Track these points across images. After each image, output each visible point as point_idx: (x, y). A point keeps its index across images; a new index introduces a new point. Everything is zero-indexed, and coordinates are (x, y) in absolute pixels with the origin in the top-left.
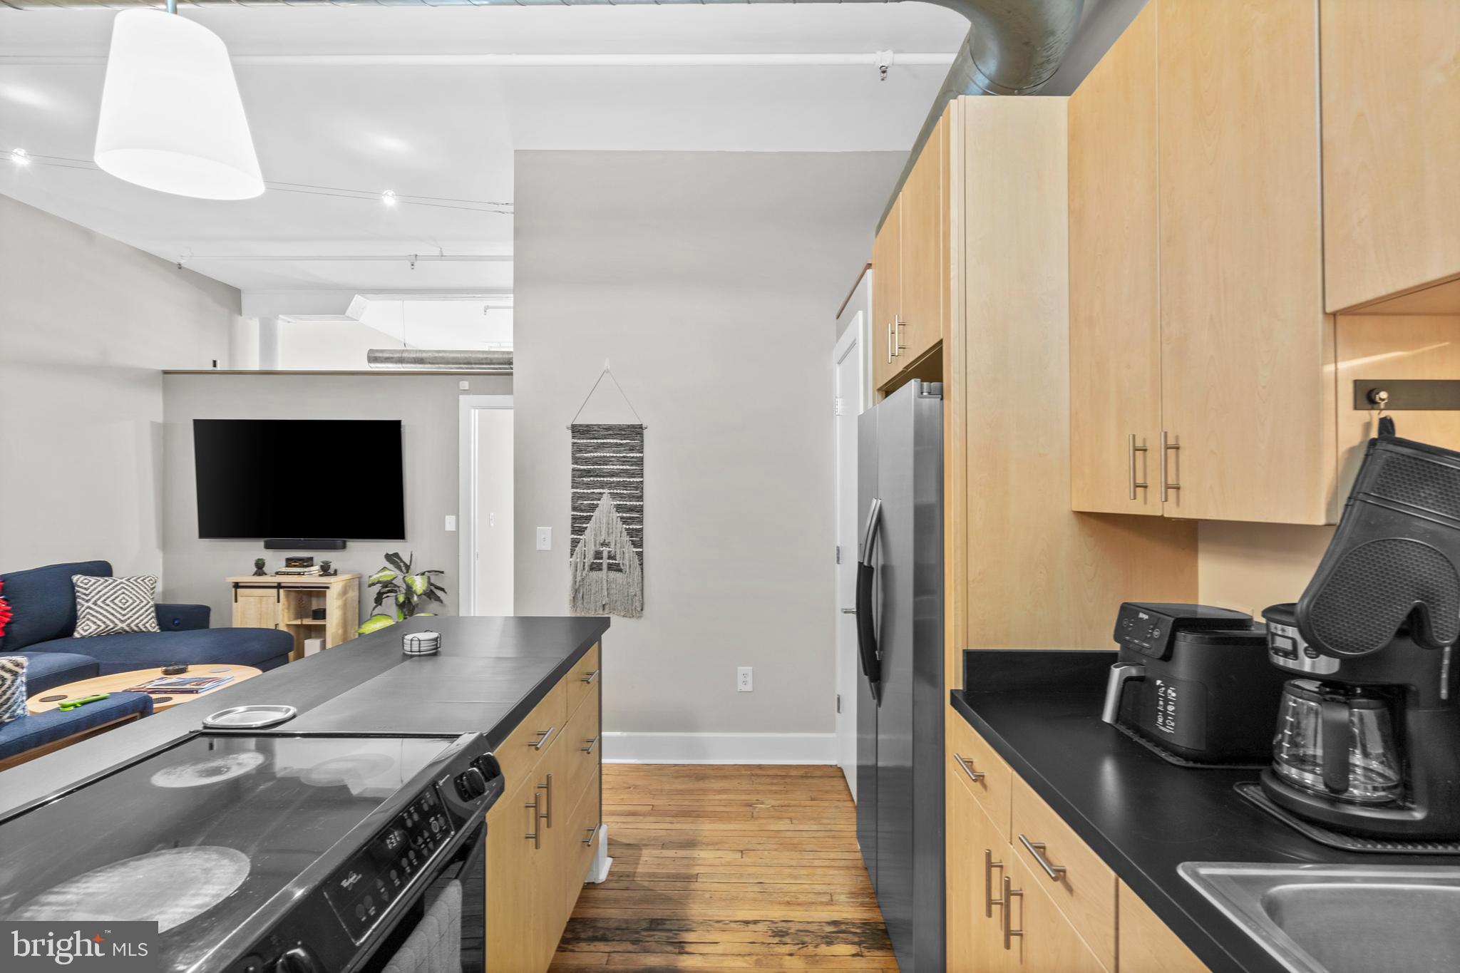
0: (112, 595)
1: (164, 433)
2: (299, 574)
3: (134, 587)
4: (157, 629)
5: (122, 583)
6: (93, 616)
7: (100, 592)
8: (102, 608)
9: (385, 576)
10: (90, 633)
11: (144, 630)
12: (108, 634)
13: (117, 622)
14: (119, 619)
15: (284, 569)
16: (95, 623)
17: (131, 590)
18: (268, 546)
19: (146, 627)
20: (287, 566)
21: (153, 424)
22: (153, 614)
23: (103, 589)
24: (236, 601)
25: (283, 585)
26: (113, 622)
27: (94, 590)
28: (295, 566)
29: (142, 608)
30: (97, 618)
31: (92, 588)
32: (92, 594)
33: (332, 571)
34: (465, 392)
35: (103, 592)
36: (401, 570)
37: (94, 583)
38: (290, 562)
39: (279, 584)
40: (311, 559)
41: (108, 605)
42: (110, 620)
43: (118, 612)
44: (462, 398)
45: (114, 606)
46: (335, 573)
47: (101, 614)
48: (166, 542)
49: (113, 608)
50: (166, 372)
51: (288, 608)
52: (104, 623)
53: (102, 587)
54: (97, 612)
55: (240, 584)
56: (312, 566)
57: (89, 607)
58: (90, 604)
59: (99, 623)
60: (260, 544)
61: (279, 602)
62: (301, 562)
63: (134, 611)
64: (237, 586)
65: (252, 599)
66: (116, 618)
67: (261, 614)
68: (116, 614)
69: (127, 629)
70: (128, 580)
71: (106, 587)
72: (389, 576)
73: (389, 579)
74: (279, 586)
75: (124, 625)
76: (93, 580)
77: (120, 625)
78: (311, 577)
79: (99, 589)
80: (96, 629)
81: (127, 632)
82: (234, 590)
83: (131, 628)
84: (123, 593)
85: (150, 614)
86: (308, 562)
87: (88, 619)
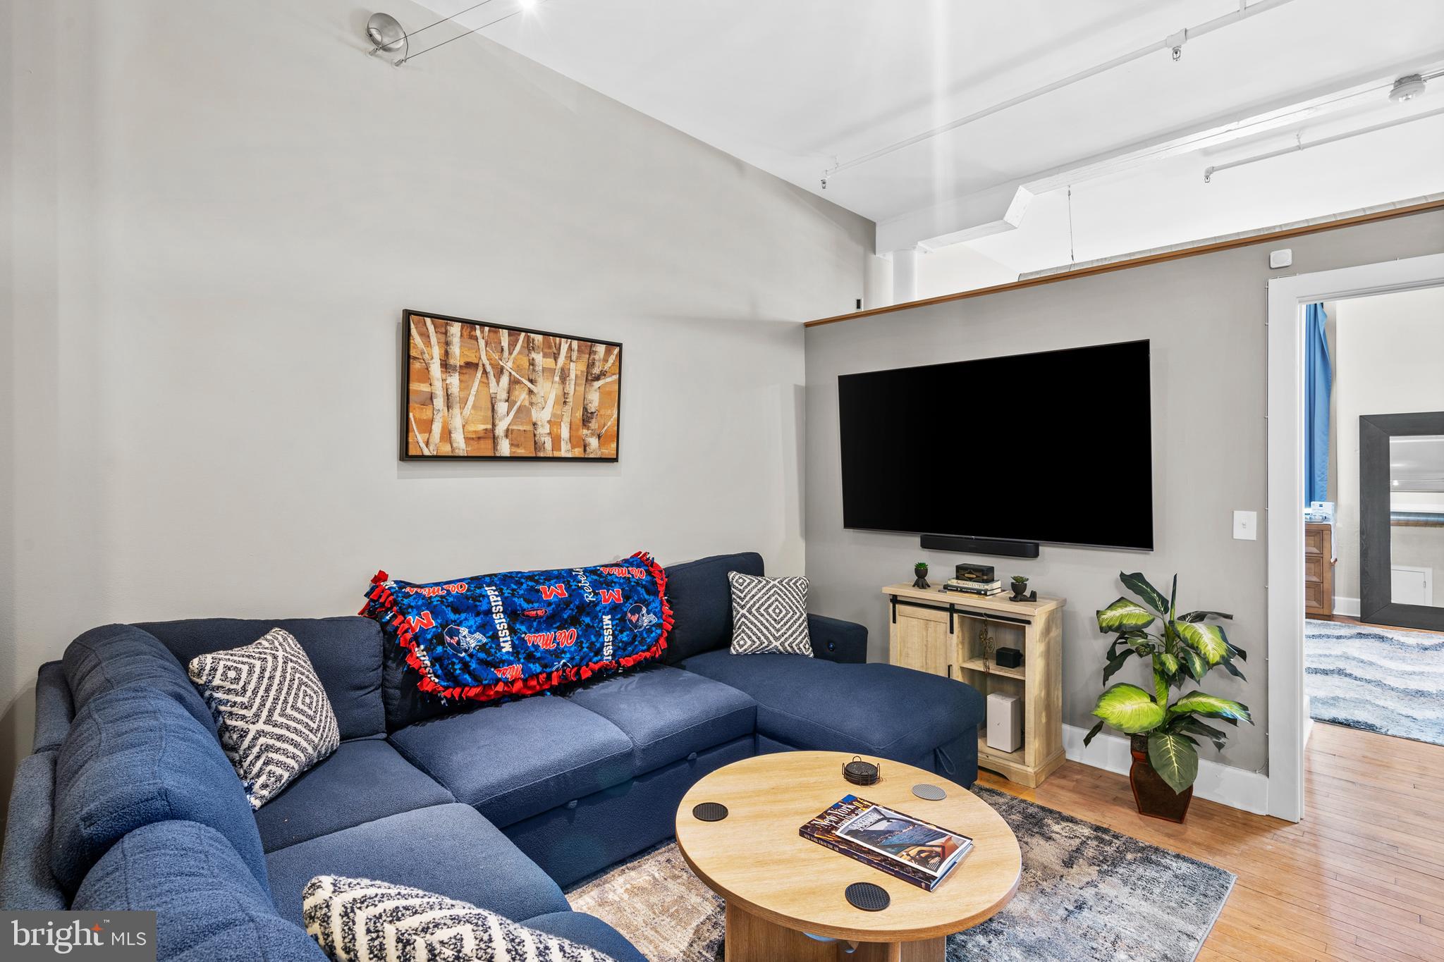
0: (766, 602)
1: (807, 397)
2: (978, 592)
3: (787, 593)
4: (809, 653)
5: (774, 586)
6: (748, 628)
7: (754, 596)
8: (756, 618)
9: (1129, 615)
10: (745, 650)
11: (798, 651)
12: (763, 653)
13: (771, 638)
14: (773, 636)
15: (954, 582)
16: (749, 637)
17: (784, 597)
18: (925, 545)
19: (799, 649)
20: (957, 578)
21: (796, 386)
22: (806, 631)
23: (756, 593)
24: (894, 621)
25: (956, 607)
26: (767, 638)
27: (749, 592)
28: (970, 579)
29: (795, 622)
30: (752, 631)
31: (747, 590)
32: (747, 599)
33: (1027, 593)
34: (1283, 271)
35: (756, 598)
36: (1156, 607)
37: (749, 584)
38: (962, 572)
39: (952, 605)
40: (991, 569)
41: (762, 615)
42: (764, 635)
43: (771, 624)
44: (1274, 284)
45: (768, 617)
46: (1033, 596)
47: (756, 626)
48: (810, 529)
49: (767, 620)
50: (808, 325)
51: (963, 643)
52: (759, 638)
53: (755, 590)
54: (752, 623)
55: (899, 598)
56: (992, 580)
57: (743, 615)
58: (744, 611)
59: (754, 638)
60: (915, 540)
61: (952, 632)
62: (978, 574)
63: (787, 626)
64: (895, 600)
65: (915, 622)
66: (770, 633)
67: (926, 646)
68: (770, 628)
69: (780, 648)
70: (781, 582)
71: (760, 590)
72: (1139, 616)
73: (1140, 622)
74: (952, 609)
75: (778, 644)
76: (747, 578)
77: (775, 643)
78: (997, 601)
79: (753, 593)
80: (751, 646)
81: (781, 653)
82: (891, 605)
83: (785, 648)
84: (777, 600)
85: (803, 631)
86: (986, 575)
87: (743, 631)
